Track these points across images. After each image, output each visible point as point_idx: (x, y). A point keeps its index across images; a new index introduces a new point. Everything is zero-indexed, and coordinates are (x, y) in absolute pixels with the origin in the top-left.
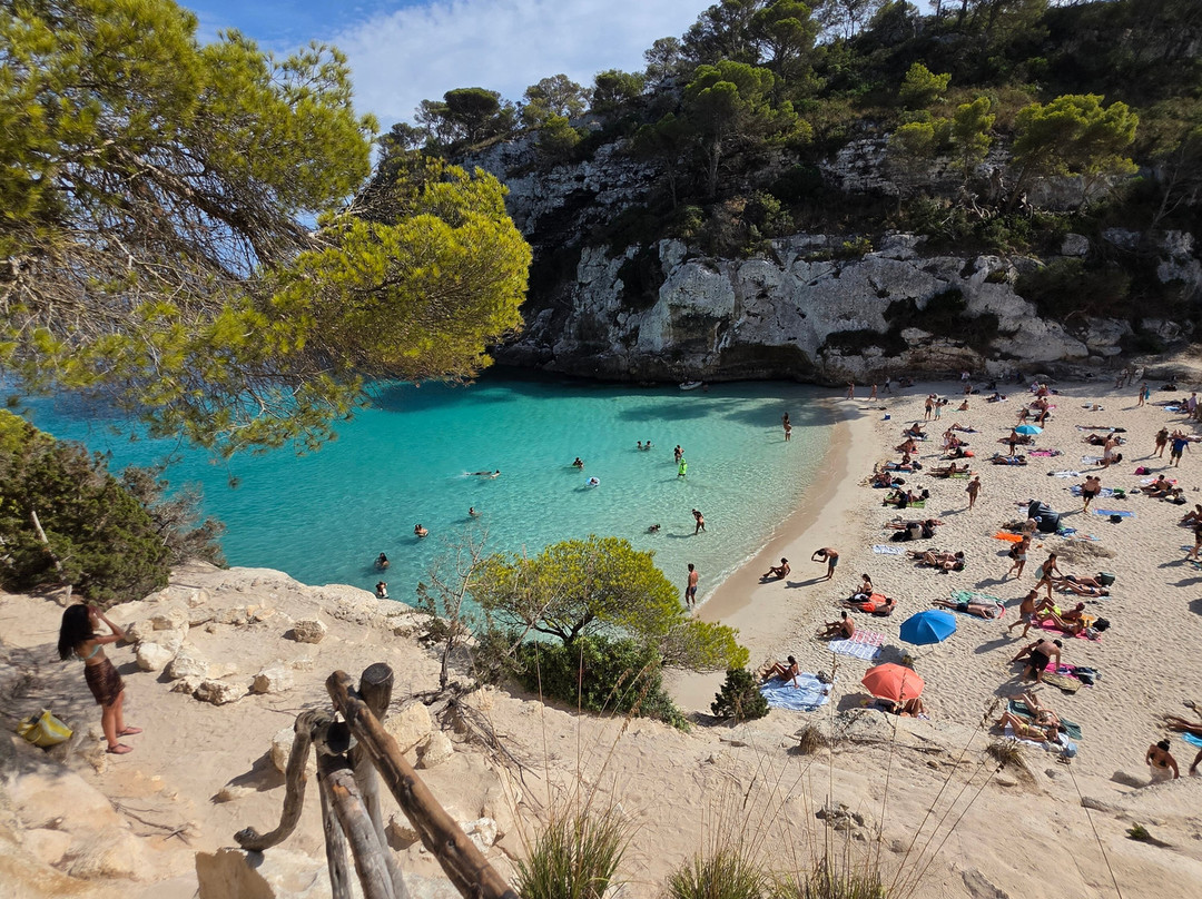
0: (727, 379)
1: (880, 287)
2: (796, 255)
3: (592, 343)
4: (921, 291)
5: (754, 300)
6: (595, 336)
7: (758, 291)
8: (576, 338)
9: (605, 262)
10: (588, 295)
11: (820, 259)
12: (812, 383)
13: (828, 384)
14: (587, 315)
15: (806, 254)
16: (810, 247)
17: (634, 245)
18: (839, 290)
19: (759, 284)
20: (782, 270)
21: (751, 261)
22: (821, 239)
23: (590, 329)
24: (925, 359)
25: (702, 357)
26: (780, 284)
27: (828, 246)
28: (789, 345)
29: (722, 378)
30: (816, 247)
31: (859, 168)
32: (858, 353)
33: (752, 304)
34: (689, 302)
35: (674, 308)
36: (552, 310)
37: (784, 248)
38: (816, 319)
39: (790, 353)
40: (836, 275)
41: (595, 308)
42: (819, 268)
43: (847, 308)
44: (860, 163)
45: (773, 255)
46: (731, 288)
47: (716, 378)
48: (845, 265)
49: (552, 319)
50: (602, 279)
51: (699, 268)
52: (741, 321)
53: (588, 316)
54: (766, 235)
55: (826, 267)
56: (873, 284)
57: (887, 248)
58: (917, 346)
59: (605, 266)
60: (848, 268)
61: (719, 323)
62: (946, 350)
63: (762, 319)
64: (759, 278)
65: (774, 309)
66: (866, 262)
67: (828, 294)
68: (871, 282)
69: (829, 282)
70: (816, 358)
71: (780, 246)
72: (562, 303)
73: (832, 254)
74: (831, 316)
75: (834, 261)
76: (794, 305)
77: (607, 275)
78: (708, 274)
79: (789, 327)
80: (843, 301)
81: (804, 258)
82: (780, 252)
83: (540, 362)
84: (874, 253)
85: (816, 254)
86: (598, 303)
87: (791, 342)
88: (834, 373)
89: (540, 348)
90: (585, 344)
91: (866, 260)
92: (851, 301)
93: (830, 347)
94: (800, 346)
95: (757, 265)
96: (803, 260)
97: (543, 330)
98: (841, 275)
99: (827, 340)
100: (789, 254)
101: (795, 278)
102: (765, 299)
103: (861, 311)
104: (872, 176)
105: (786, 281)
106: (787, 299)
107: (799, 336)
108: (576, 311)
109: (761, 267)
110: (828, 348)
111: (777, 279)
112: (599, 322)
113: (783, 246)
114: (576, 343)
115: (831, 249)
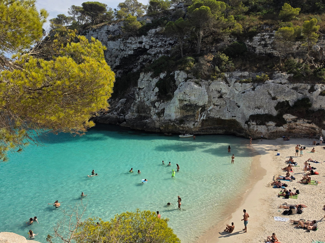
0: (204, 133)
1: (273, 95)
2: (235, 80)
3: (143, 115)
4: (292, 98)
5: (217, 99)
6: (145, 112)
7: (218, 95)
8: (136, 112)
9: (151, 79)
10: (142, 94)
11: (246, 82)
12: (243, 137)
14: (141, 102)
15: (240, 80)
16: (241, 77)
17: (164, 72)
18: (254, 96)
19: (219, 92)
20: (229, 86)
21: (215, 82)
22: (246, 73)
23: (142, 108)
24: (294, 128)
25: (193, 123)
26: (228, 92)
27: (250, 77)
28: (233, 119)
29: (202, 133)
30: (244, 77)
31: (262, 44)
32: (264, 124)
33: (216, 101)
34: (188, 98)
35: (181, 101)
36: (125, 99)
37: (230, 77)
38: (244, 108)
39: (233, 123)
40: (253, 89)
41: (145, 99)
42: (245, 86)
43: (258, 104)
44: (263, 42)
45: (225, 79)
46: (206, 93)
47: (199, 133)
48: (257, 85)
49: (125, 104)
50: (149, 86)
51: (192, 84)
52: (211, 108)
53: (142, 102)
54: (222, 71)
55: (249, 86)
56: (270, 94)
57: (275, 79)
58: (290, 122)
59: (151, 81)
60: (258, 86)
61: (201, 109)
62: (303, 125)
63: (220, 107)
64: (219, 89)
65: (226, 103)
66: (266, 84)
67: (250, 98)
68: (269, 93)
69: (250, 92)
70: (245, 126)
71: (228, 76)
72: (130, 96)
73: (251, 80)
74: (251, 107)
75: (252, 83)
76: (234, 102)
77: (151, 85)
78: (196, 86)
79: (232, 112)
80: (257, 101)
81: (239, 81)
82: (228, 78)
83: (119, 122)
84: (270, 81)
85: (244, 80)
86: (146, 97)
87: (233, 118)
88: (253, 133)
89: (119, 116)
90: (140, 115)
91: (266, 83)
92: (260, 101)
93: (251, 121)
94: (237, 120)
95: (218, 83)
96: (239, 82)
97: (121, 108)
98: (255, 90)
99: (250, 118)
100: (232, 79)
101: (235, 90)
102: (222, 99)
103: (265, 106)
104: (268, 48)
105: (231, 91)
106: (231, 99)
107: (237, 115)
108: (136, 100)
109: (220, 84)
110: (250, 121)
111: (227, 90)
112: (147, 105)
113: (229, 76)
114: (136, 114)
115: (251, 78)
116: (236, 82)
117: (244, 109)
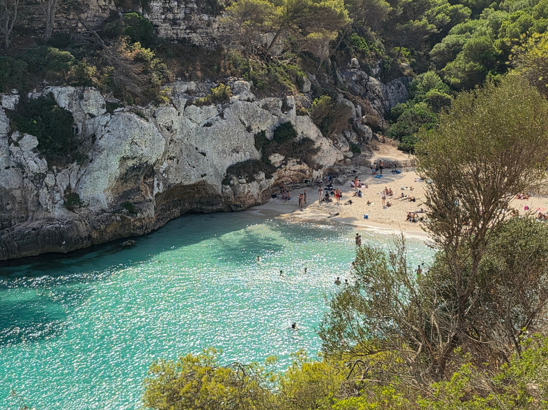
1: (246, 124)
2: (184, 100)
11: (206, 104)
13: (239, 209)
15: (193, 99)
16: (189, 92)
18: (228, 129)
19: (168, 129)
20: (180, 114)
21: (162, 108)
22: (193, 85)
24: (283, 177)
27: (201, 92)
28: (202, 181)
30: (194, 93)
31: (169, 19)
32: (254, 180)
34: (139, 152)
35: (123, 160)
38: (214, 156)
40: (221, 115)
42: (208, 111)
43: (235, 144)
44: (170, 16)
48: (223, 108)
52: (165, 165)
55: (212, 110)
56: (243, 122)
57: (238, 93)
58: (279, 167)
60: (227, 110)
62: (293, 167)
63: (178, 161)
64: (170, 123)
65: (181, 150)
66: (234, 104)
67: (223, 133)
68: (241, 121)
69: (220, 123)
71: (171, 92)
74: (227, 151)
75: (214, 104)
76: (192, 145)
78: (144, 123)
79: (198, 166)
80: (232, 138)
81: (193, 102)
84: (234, 97)
85: (199, 99)
87: (203, 178)
88: (243, 199)
91: (233, 102)
92: (237, 137)
93: (235, 178)
94: (209, 182)
95: (168, 111)
96: (195, 104)
98: (225, 117)
99: (228, 172)
100: (179, 99)
101: (189, 121)
103: (244, 145)
104: (181, 27)
106: (185, 140)
107: (207, 172)
109: (171, 112)
110: (232, 178)
116: (188, 104)
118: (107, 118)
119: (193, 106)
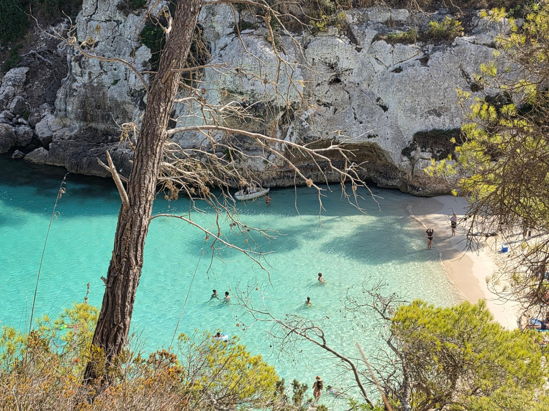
1: (473, 78)
2: (376, 32)
3: (102, 126)
5: (326, 87)
6: (106, 118)
7: (330, 76)
8: (77, 118)
9: (119, 17)
10: (94, 61)
11: (404, 41)
12: (395, 190)
13: (416, 193)
14: (93, 88)
15: (386, 31)
16: (389, 23)
18: (427, 80)
19: (332, 67)
20: (359, 50)
21: (321, 38)
22: (402, 14)
23: (98, 107)
26: (355, 67)
27: (412, 24)
28: (369, 143)
29: (287, 183)
30: (399, 24)
33: (326, 93)
34: (248, 88)
36: (25, 70)
37: (360, 23)
38: (400, 113)
40: (424, 61)
41: (106, 79)
42: (403, 52)
43: (436, 102)
45: (348, 32)
46: (298, 71)
47: (280, 183)
48: (434, 50)
49: (25, 83)
51: (259, 44)
52: (311, 111)
53: (95, 90)
55: (412, 52)
56: (466, 75)
57: (479, 33)
59: (118, 23)
60: (437, 54)
61: (281, 113)
63: (336, 110)
64: (332, 59)
65: (350, 98)
66: (457, 48)
67: (416, 85)
68: (463, 72)
69: (416, 70)
70: (402, 161)
71: (356, 19)
72: (39, 59)
73: (418, 36)
74: (419, 111)
75: (421, 43)
76: (373, 94)
77: (121, 35)
78: (269, 52)
79: (368, 122)
80: (432, 94)
81: (385, 37)
82: (356, 27)
83: (21, 148)
84: (466, 38)
85: (400, 34)
86: (109, 73)
87: (372, 140)
88: (424, 180)
89: (14, 125)
90: (91, 127)
91: (457, 45)
92: (442, 94)
93: (419, 149)
94: (382, 146)
95: (329, 43)
96: (385, 40)
97: (15, 100)
98: (429, 62)
99: (415, 140)
100: (366, 30)
101: (374, 61)
102: (338, 85)
103: (453, 106)
105: (363, 64)
106: (364, 86)
107: (381, 133)
108: (75, 80)
109: (334, 45)
110: (415, 149)
111: (352, 61)
112: (112, 99)
113: (358, 20)
114: (77, 125)
115: (417, 29)
116: (377, 38)
117: (399, 115)
118: (228, 40)
119: (382, 42)
